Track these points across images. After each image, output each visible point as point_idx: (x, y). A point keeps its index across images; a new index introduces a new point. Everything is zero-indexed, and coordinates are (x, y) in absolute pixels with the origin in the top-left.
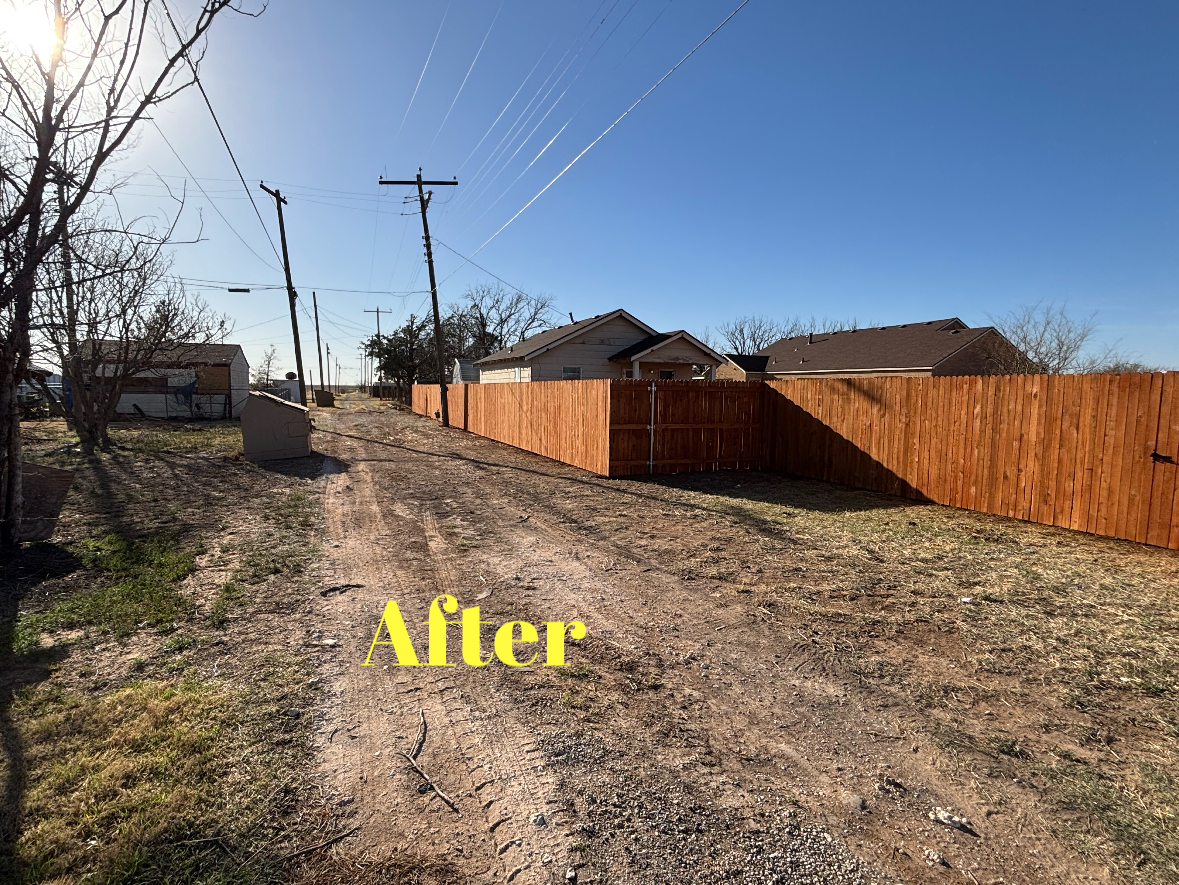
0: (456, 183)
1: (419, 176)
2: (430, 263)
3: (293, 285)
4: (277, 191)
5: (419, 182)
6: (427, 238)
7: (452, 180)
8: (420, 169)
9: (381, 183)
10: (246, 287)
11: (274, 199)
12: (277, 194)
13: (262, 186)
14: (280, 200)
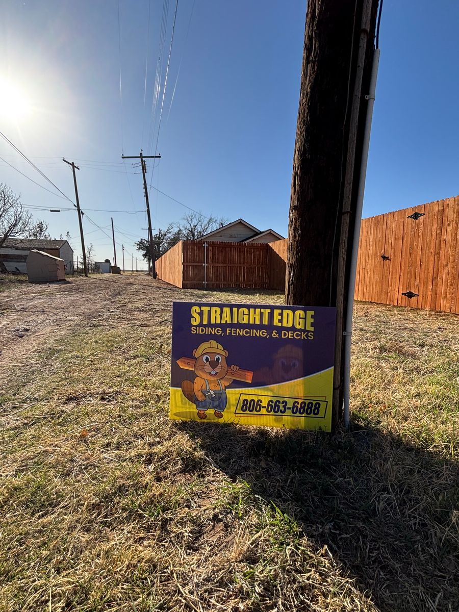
0: (160, 157)
1: (141, 154)
2: (147, 196)
3: (80, 208)
4: (73, 163)
5: (141, 157)
6: (145, 184)
7: (158, 155)
8: (142, 150)
9: (123, 158)
10: (58, 209)
11: (71, 167)
12: (73, 164)
13: (64, 160)
14: (74, 167)
